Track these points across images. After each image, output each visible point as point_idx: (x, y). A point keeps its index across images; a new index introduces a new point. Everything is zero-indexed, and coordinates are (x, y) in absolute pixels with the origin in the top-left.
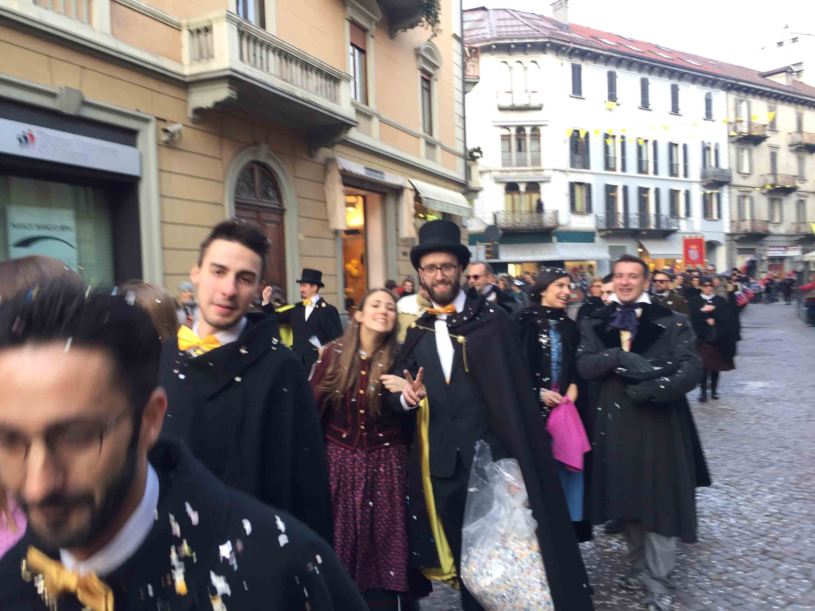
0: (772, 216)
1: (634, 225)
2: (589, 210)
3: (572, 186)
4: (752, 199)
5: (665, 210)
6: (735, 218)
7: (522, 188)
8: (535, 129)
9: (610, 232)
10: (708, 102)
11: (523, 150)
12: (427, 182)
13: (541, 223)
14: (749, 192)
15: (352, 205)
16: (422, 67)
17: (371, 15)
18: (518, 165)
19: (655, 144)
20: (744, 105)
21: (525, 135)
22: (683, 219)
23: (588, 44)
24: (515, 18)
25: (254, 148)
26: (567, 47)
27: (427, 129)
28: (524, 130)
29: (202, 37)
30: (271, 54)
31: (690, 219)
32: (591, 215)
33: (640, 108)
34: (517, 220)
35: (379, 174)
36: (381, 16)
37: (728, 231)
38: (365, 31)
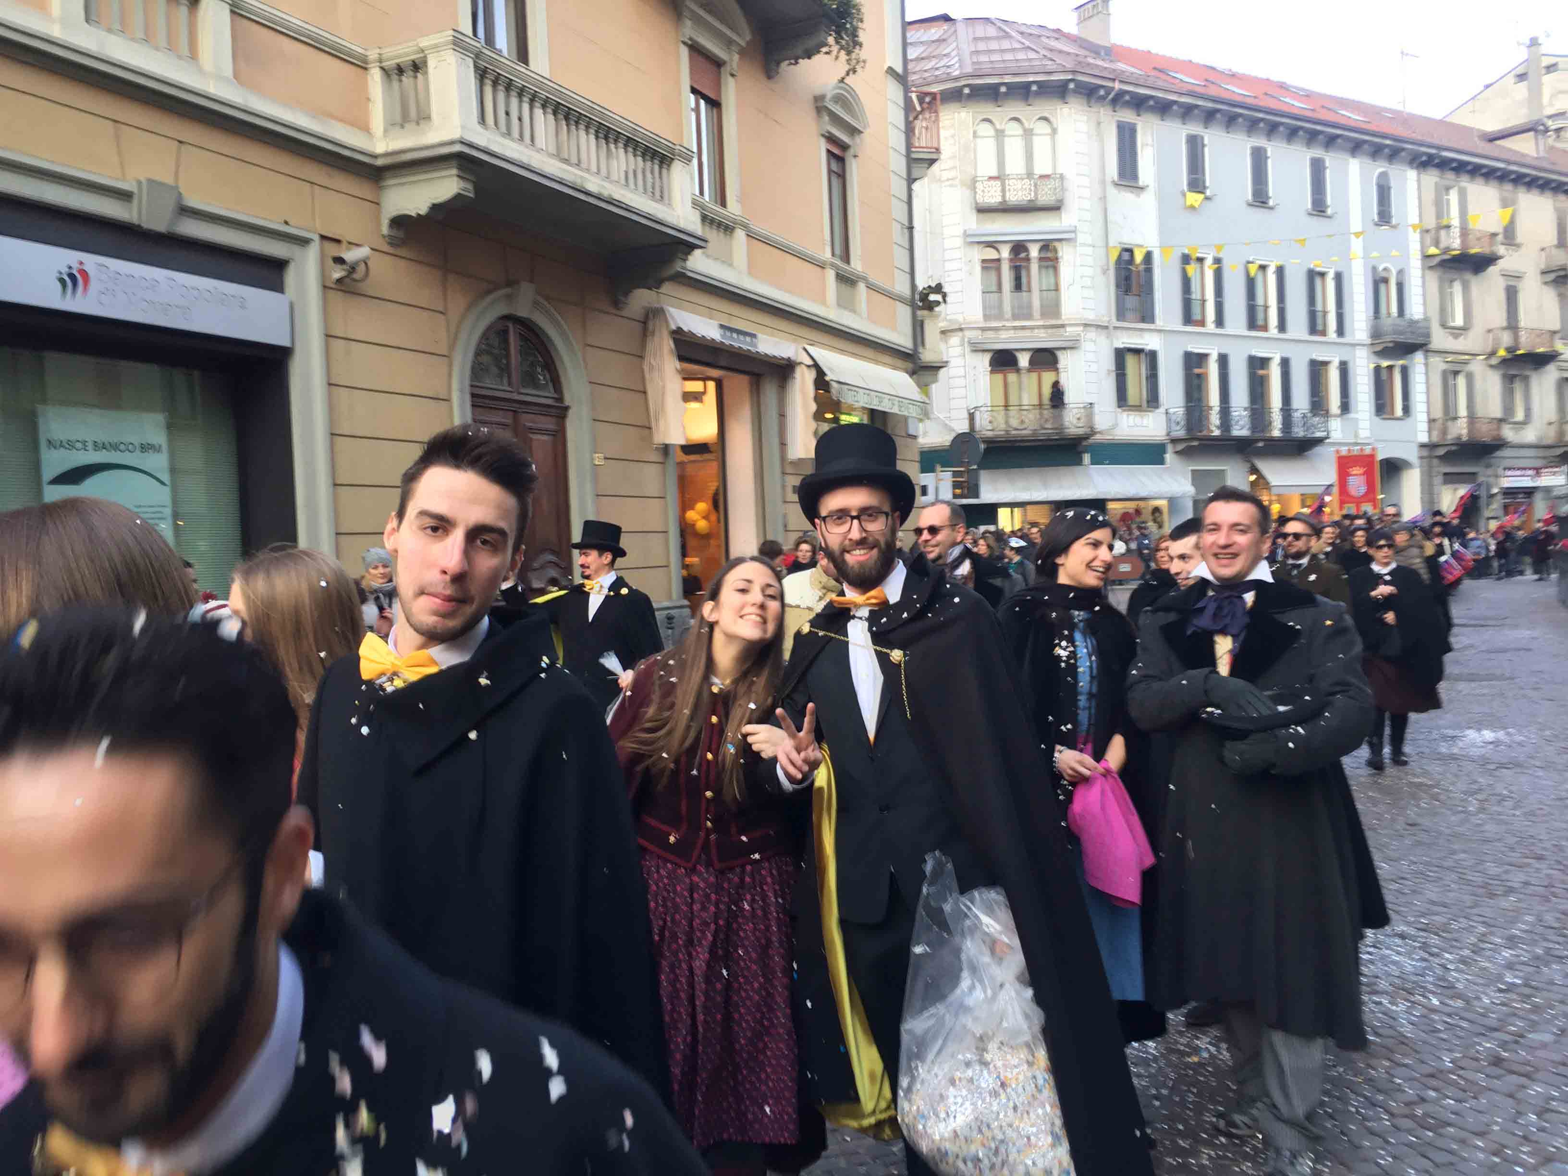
0: (1509, 409)
1: (1241, 429)
2: (1153, 400)
3: (1120, 355)
4: (1470, 377)
5: (1301, 400)
6: (1438, 413)
7: (1024, 360)
8: (1047, 246)
9: (1195, 443)
10: (1384, 193)
11: (1024, 286)
12: (842, 351)
13: (1061, 428)
14: (1466, 363)
15: (696, 397)
16: (829, 132)
17: (728, 32)
18: (1015, 317)
19: (1280, 271)
20: (1453, 197)
21: (1028, 259)
22: (1336, 416)
23: (1149, 83)
24: (1007, 36)
25: (508, 290)
26: (1109, 90)
27: (838, 252)
28: (1026, 250)
29: (407, 80)
30: (538, 112)
31: (1352, 415)
32: (1157, 411)
33: (1250, 205)
34: (1014, 423)
35: (748, 339)
36: (748, 37)
37: (1424, 438)
38: (718, 64)
